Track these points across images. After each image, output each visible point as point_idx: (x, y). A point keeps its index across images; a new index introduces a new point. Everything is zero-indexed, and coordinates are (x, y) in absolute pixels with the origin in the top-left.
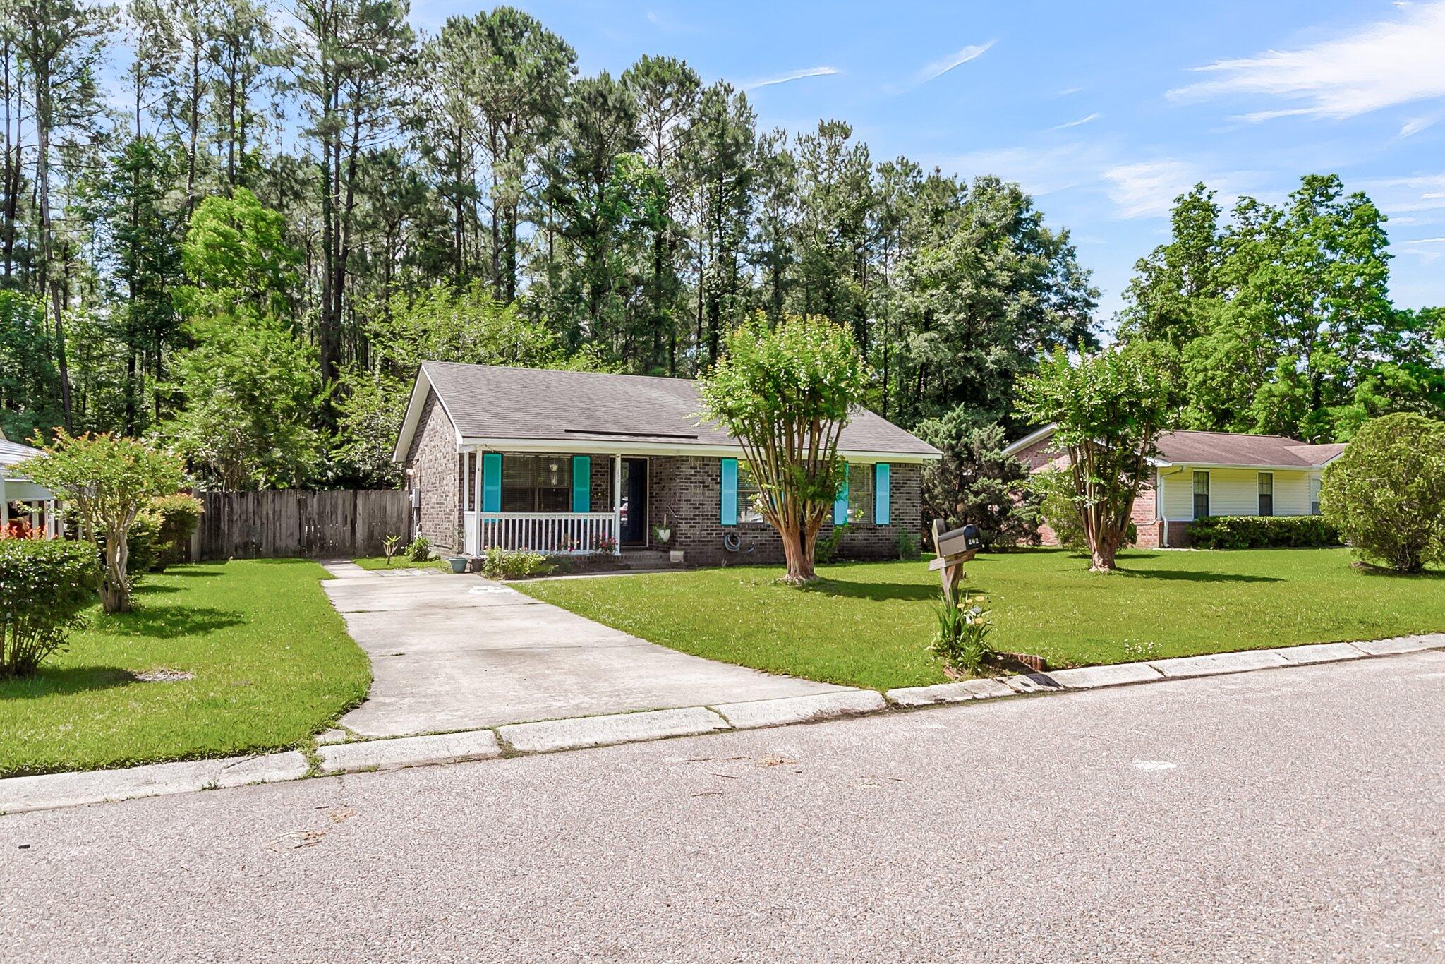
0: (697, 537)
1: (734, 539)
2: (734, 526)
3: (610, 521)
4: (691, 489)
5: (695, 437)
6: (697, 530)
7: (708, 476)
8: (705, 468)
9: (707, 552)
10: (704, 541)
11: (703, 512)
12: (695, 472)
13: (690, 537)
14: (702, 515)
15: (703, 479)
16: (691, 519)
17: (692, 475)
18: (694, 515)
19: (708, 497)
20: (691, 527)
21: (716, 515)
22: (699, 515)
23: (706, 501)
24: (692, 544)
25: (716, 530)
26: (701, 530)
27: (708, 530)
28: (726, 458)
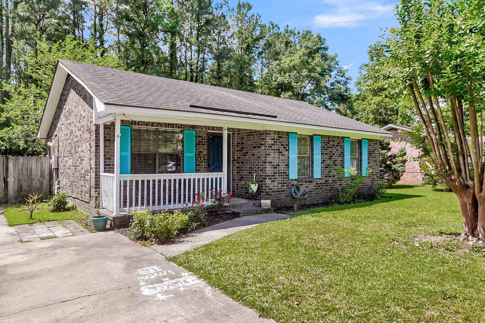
0: (276, 189)
1: (298, 189)
2: (296, 180)
3: (220, 179)
4: (272, 155)
5: (276, 117)
6: (276, 184)
7: (282, 145)
8: (279, 140)
9: (281, 199)
10: (279, 191)
11: (279, 170)
12: (274, 142)
13: (272, 189)
14: (279, 173)
15: (279, 147)
16: (272, 176)
17: (272, 144)
18: (274, 173)
19: (282, 160)
20: (272, 181)
21: (286, 173)
22: (277, 173)
23: (280, 162)
24: (273, 193)
25: (286, 183)
26: (278, 184)
27: (282, 183)
28: (291, 133)
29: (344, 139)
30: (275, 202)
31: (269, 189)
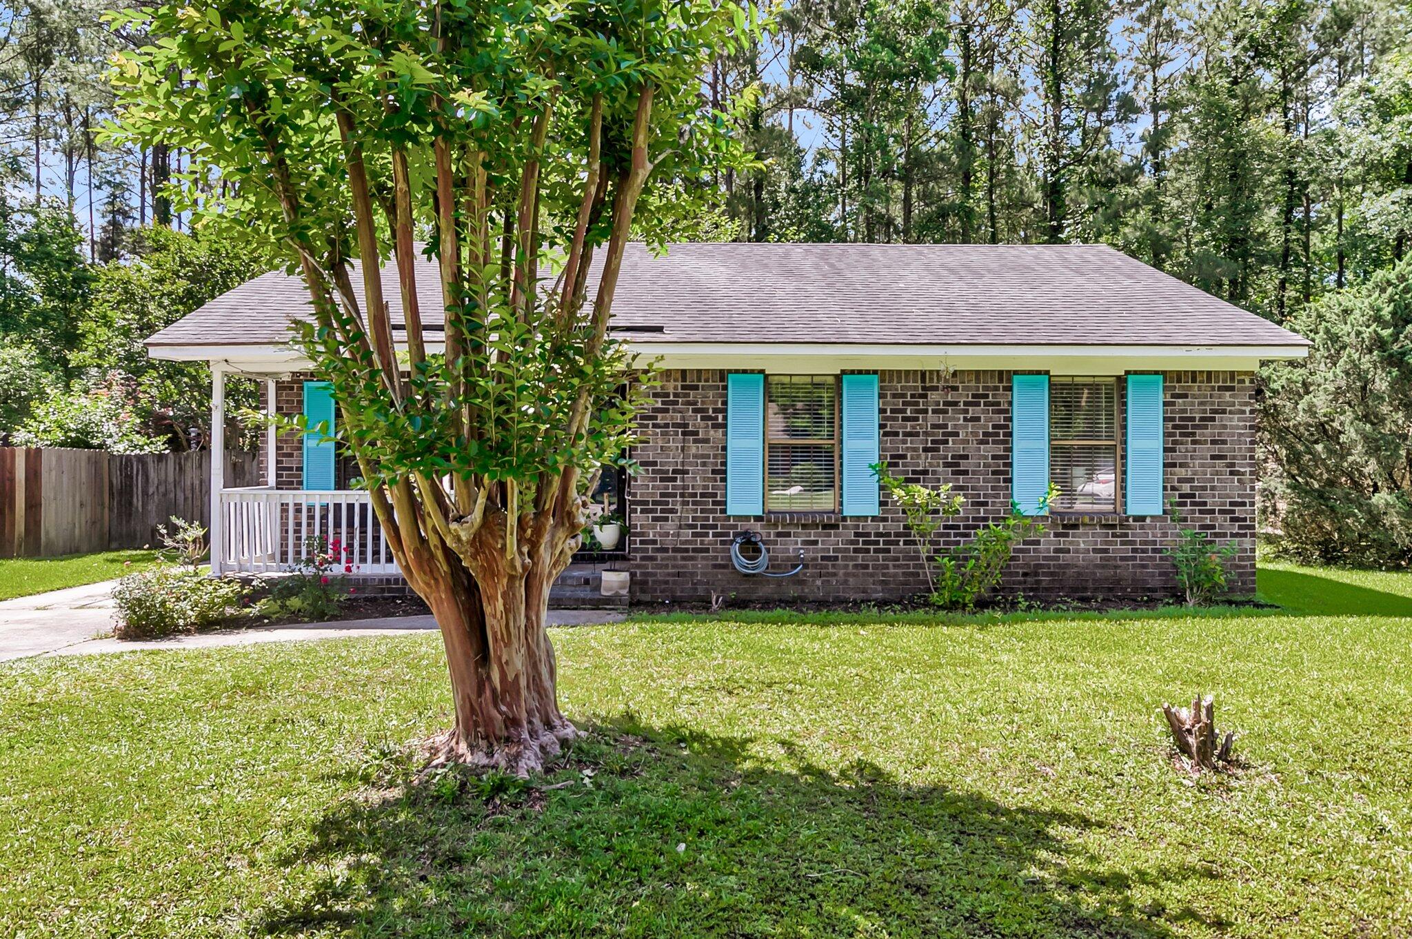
0: (669, 542)
1: (750, 547)
2: (758, 519)
4: (656, 441)
5: (659, 329)
6: (670, 527)
7: (696, 411)
8: (688, 395)
9: (692, 574)
10: (687, 550)
11: (685, 487)
12: (663, 403)
13: (654, 542)
14: (682, 495)
15: (683, 418)
16: (655, 503)
17: (656, 410)
18: (662, 495)
19: (695, 456)
20: (655, 519)
21: (715, 495)
22: (674, 495)
23: (691, 464)
24: (659, 555)
25: (715, 527)
26: (680, 527)
27: (695, 527)
28: (737, 371)
29: (1010, 380)
30: (667, 582)
31: (642, 542)
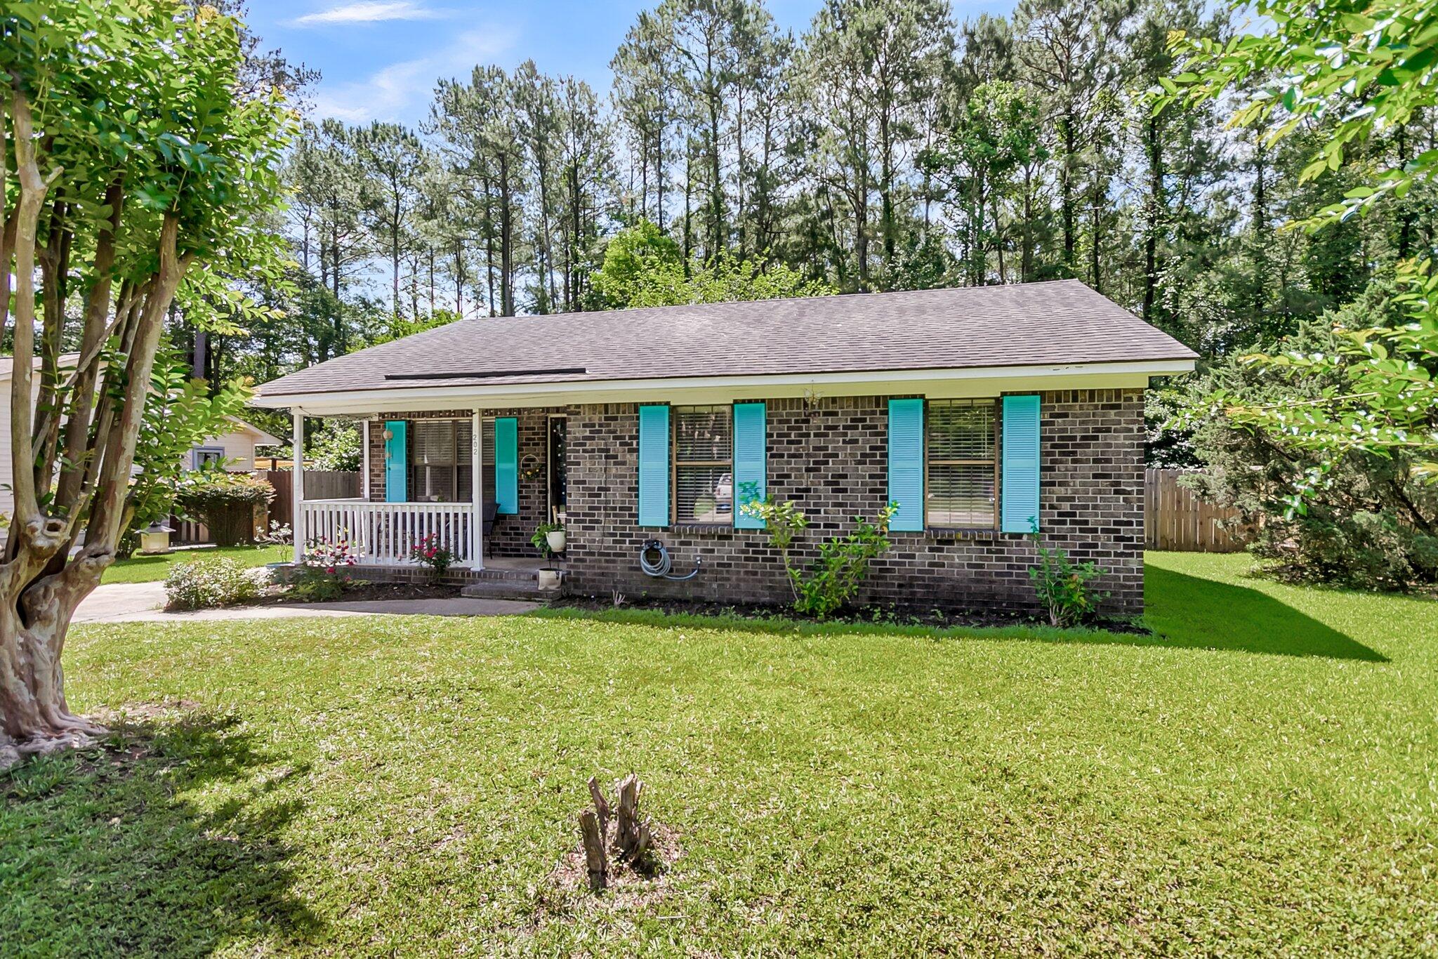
0: (596, 547)
1: (653, 553)
2: (665, 529)
4: (586, 464)
5: (582, 371)
6: (596, 535)
7: (616, 438)
8: (609, 425)
9: (613, 574)
10: (608, 555)
11: (607, 502)
12: (591, 432)
13: (584, 547)
14: (605, 509)
15: (606, 444)
16: (585, 514)
17: (585, 438)
18: (590, 508)
19: (615, 476)
20: (586, 528)
21: (631, 509)
22: (599, 509)
23: (612, 483)
24: (588, 558)
25: (631, 535)
26: (604, 535)
27: (615, 535)
28: (648, 404)
29: (886, 405)
30: (593, 581)
31: (575, 547)
